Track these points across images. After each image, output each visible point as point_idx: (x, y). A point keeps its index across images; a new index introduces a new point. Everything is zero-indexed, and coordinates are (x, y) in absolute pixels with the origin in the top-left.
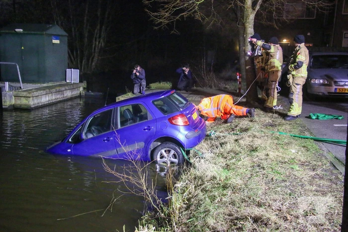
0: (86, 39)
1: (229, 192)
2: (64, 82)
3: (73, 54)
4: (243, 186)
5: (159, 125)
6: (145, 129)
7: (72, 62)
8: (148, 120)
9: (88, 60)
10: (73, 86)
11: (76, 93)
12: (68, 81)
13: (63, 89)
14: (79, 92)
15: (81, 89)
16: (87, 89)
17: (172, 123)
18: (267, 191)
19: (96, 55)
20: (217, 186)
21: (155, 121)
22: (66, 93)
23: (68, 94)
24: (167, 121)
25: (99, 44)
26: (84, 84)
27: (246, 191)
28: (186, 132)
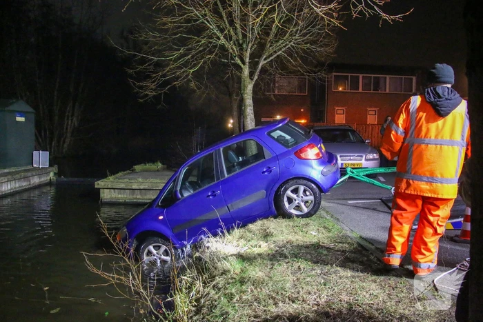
0: (57, 118)
1: (248, 287)
2: (30, 167)
3: (41, 136)
4: (266, 278)
5: (282, 162)
6: (264, 172)
7: (39, 143)
8: (267, 158)
9: (59, 142)
10: (41, 172)
11: (45, 179)
12: (35, 166)
13: (29, 174)
14: (49, 178)
15: (52, 174)
16: (58, 174)
17: (300, 158)
18: (296, 283)
19: (69, 135)
20: (231, 281)
21: (276, 158)
22: (33, 179)
23: (36, 180)
24: (293, 156)
25: (72, 122)
26: (55, 169)
27: (270, 285)
28: (321, 168)
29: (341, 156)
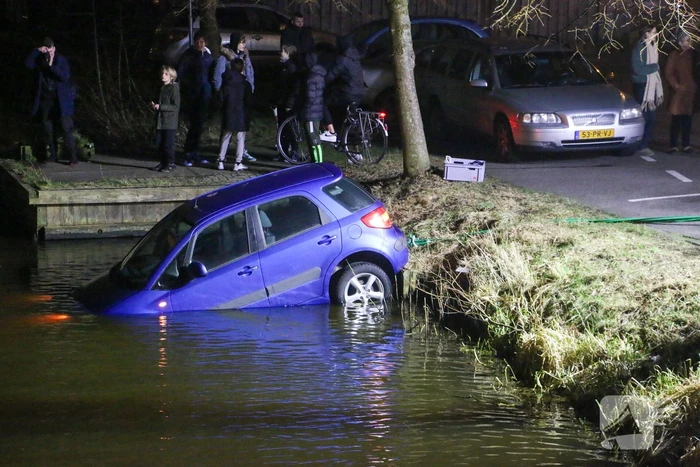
6: (320, 243)
8: (324, 224)
24: (360, 223)
29: (573, 118)
